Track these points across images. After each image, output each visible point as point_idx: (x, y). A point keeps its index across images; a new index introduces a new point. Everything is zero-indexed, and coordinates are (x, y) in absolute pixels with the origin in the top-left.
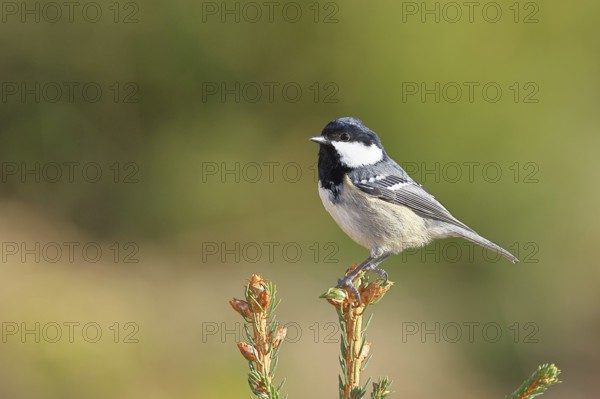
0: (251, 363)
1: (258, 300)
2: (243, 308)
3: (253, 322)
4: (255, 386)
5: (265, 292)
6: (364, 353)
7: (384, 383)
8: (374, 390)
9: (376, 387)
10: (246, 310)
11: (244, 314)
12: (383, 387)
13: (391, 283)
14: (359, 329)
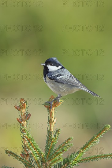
0: (20, 124)
1: (22, 106)
2: (18, 108)
3: (21, 112)
4: (22, 131)
5: (24, 104)
6: (55, 121)
7: (59, 130)
8: (56, 132)
9: (57, 131)
10: (19, 109)
11: (19, 110)
12: (59, 131)
13: (63, 101)
14: (53, 114)
